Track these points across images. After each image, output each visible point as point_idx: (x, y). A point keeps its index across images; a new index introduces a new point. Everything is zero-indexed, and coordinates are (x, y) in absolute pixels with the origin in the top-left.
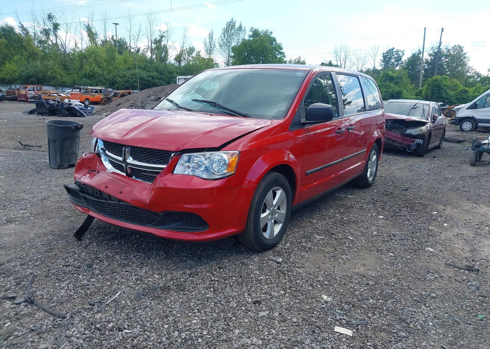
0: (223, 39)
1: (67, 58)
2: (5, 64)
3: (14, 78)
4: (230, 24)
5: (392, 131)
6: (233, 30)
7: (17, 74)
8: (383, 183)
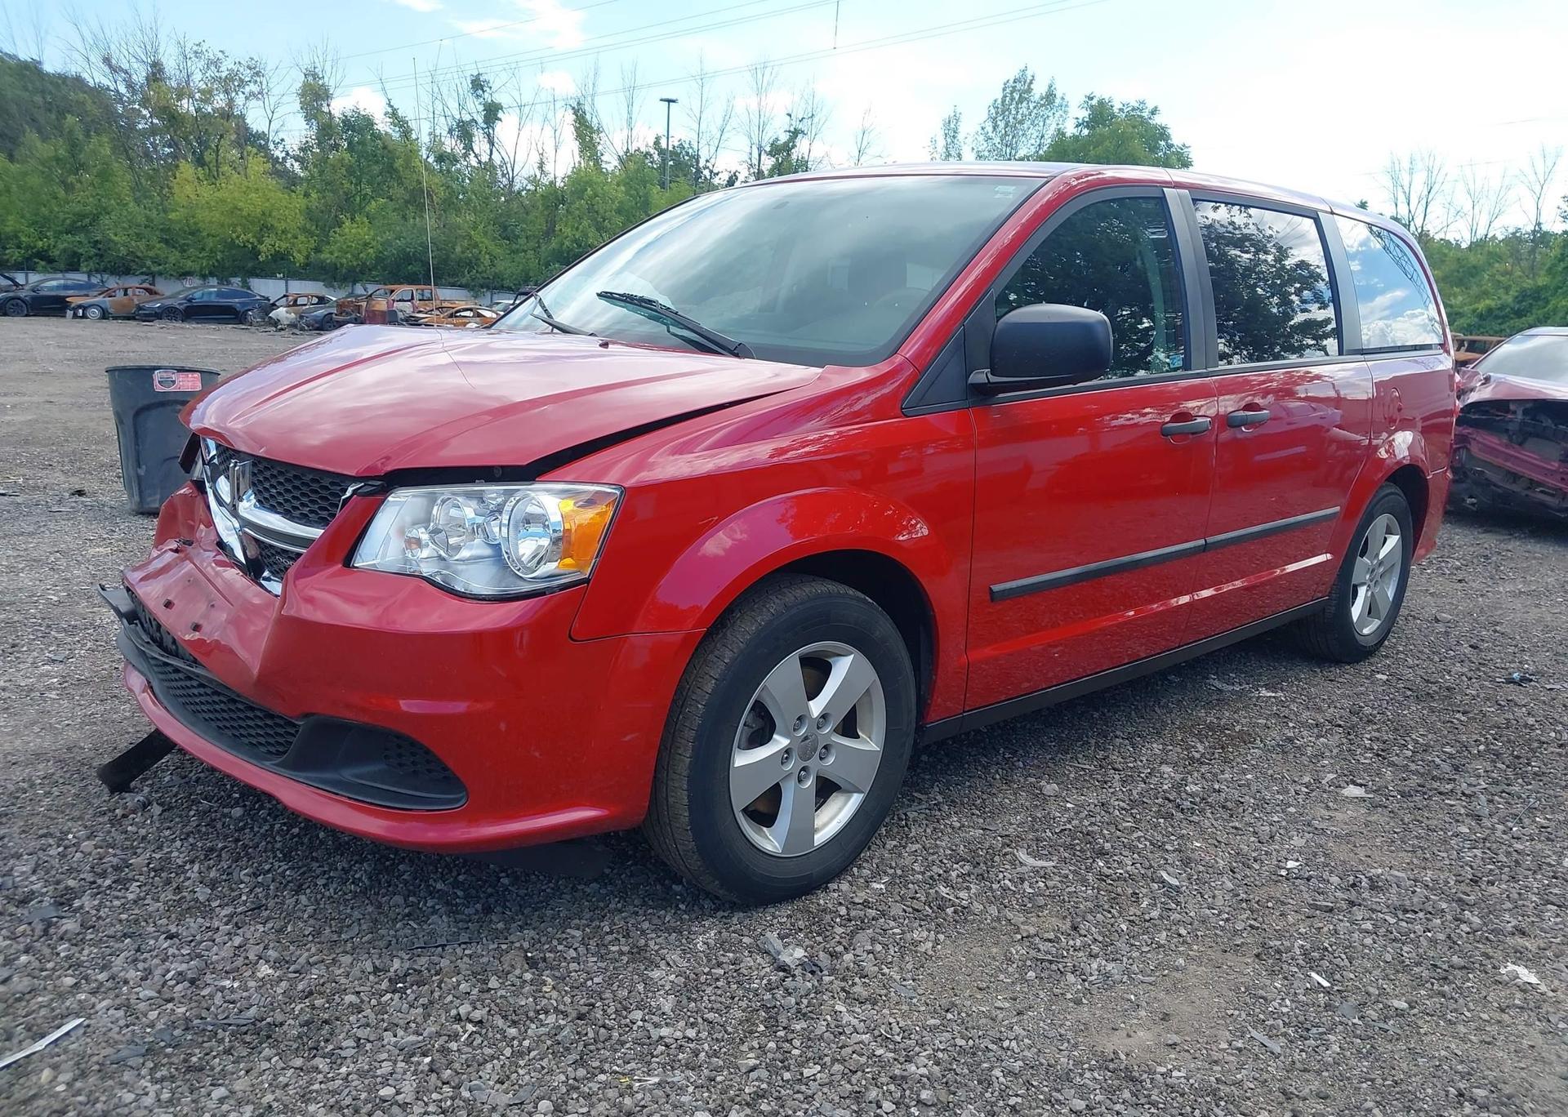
0: (990, 134)
1: (515, 205)
2: (340, 224)
3: (364, 264)
4: (1014, 87)
5: (1527, 445)
6: (1024, 104)
7: (371, 251)
8: (1431, 646)
